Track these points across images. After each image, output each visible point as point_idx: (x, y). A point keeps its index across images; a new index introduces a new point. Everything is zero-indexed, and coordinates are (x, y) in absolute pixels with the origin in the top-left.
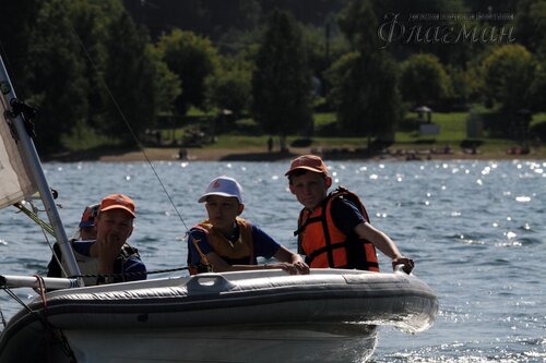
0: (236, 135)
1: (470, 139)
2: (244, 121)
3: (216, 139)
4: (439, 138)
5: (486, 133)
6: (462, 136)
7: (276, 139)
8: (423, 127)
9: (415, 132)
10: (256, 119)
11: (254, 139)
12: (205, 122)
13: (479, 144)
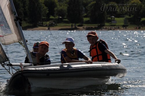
0: (63, 23)
1: (125, 25)
2: (65, 20)
3: (58, 24)
4: (117, 24)
5: (129, 23)
6: (123, 24)
7: (73, 24)
8: (112, 21)
9: (110, 23)
10: (68, 19)
11: (67, 24)
12: (54, 20)
13: (127, 26)
